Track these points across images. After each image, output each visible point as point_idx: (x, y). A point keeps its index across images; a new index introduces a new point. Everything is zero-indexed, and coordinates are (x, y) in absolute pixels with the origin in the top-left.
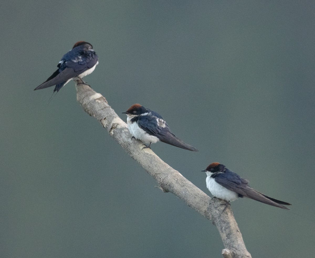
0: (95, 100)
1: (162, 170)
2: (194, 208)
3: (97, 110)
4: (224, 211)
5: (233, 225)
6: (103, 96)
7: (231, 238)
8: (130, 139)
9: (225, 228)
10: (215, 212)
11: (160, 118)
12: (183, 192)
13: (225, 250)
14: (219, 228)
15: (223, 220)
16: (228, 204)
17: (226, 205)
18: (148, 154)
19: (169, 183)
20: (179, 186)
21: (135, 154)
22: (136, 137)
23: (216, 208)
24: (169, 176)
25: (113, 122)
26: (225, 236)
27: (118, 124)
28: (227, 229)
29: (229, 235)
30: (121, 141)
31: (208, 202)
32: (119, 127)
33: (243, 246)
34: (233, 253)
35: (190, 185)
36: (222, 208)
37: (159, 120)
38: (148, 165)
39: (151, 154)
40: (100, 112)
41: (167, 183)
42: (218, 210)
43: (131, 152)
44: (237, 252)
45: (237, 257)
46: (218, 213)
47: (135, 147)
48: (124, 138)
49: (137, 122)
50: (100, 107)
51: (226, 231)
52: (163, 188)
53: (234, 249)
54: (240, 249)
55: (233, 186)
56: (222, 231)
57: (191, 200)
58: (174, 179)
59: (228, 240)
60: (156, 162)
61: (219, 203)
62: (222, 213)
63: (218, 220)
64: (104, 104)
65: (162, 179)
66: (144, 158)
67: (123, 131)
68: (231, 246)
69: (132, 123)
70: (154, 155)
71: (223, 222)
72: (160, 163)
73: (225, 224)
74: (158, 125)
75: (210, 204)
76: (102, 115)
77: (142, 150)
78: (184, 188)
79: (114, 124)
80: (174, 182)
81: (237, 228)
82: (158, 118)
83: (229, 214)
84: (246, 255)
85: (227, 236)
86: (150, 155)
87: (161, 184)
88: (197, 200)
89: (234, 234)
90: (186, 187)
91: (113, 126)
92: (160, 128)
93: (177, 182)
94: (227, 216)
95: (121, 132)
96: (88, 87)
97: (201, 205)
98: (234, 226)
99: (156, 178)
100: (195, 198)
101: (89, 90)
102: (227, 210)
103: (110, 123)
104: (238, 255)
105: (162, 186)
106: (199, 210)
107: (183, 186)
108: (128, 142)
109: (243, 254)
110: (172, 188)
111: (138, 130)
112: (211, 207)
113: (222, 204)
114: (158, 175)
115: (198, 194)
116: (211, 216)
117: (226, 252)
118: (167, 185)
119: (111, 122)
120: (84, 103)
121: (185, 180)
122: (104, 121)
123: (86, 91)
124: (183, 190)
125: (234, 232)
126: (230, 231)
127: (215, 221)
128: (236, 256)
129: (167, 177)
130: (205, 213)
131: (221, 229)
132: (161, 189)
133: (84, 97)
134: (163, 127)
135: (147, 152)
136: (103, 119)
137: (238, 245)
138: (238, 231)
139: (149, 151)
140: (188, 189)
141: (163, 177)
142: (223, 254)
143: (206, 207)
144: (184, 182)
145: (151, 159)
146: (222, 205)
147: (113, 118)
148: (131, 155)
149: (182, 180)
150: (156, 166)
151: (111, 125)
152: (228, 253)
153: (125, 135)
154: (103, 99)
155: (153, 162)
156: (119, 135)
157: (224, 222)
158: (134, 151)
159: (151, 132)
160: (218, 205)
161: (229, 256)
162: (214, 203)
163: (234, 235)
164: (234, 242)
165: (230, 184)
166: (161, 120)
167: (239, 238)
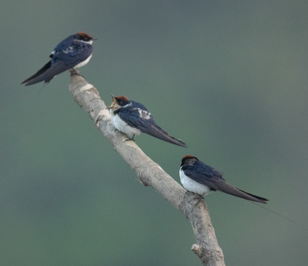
0: (85, 91)
1: (142, 163)
2: (170, 202)
3: (86, 101)
4: (196, 205)
5: (205, 219)
6: (94, 87)
7: (202, 232)
8: (114, 131)
9: (197, 222)
10: (188, 206)
11: (143, 110)
12: (160, 186)
13: (194, 245)
14: (192, 222)
15: (195, 214)
16: (202, 198)
17: (199, 199)
18: (129, 147)
19: (147, 177)
20: (157, 180)
21: (118, 147)
22: (119, 129)
23: (189, 202)
24: (147, 170)
25: (99, 114)
26: (197, 231)
27: (104, 116)
28: (199, 224)
29: (200, 230)
30: (106, 134)
31: (182, 196)
32: (104, 119)
33: (214, 241)
34: (202, 248)
35: (168, 178)
36: (195, 202)
37: (142, 111)
38: (129, 158)
39: (133, 146)
40: (88, 104)
41: (146, 177)
42: (191, 204)
43: (114, 145)
44: (207, 248)
45: (207, 252)
46: (191, 207)
47: (118, 139)
48: (108, 131)
49: (118, 114)
50: (89, 99)
51: (197, 225)
52: (142, 182)
53: (204, 244)
54: (210, 244)
55: (203, 179)
56: (194, 225)
57: (167, 194)
58: (153, 173)
59: (199, 234)
60: (137, 155)
61: (193, 197)
62: (194, 208)
63: (191, 214)
64: (93, 95)
65: (141, 172)
66: (126, 150)
67: (108, 123)
68: (202, 241)
69: (115, 115)
70: (136, 148)
71: (195, 216)
72: (140, 156)
73: (197, 219)
74: (141, 116)
75: (184, 197)
76: (90, 107)
77: (124, 143)
78: (161, 182)
79: (100, 116)
80: (152, 176)
81: (209, 222)
82: (141, 110)
83: (202, 208)
84: (216, 250)
85: (198, 231)
86: (132, 148)
87: (140, 177)
88: (173, 194)
89: (205, 228)
90: (163, 181)
91: (99, 119)
92: (143, 120)
93: (155, 176)
94: (200, 210)
95: (106, 124)
96: (81, 78)
97: (176, 200)
98: (206, 221)
99: (136, 171)
100: (171, 191)
101: (81, 81)
102: (200, 204)
103: (96, 115)
104: (208, 251)
105: (141, 179)
106: (174, 204)
107: (161, 179)
108: (112, 135)
109: (212, 249)
110: (150, 182)
111: (119, 122)
112: (185, 201)
113: (196, 197)
114: (138, 168)
115: (174, 188)
116: (184, 210)
117: (195, 247)
118: (145, 178)
119: (98, 114)
120: (75, 95)
121: (163, 174)
122: (92, 113)
123: (78, 83)
124: (160, 183)
125: (206, 226)
126: (202, 226)
127: (188, 216)
128: (205, 252)
129: (146, 171)
130: (179, 207)
131: (194, 223)
132: (141, 182)
133: (75, 89)
134: (147, 119)
135: (129, 145)
136: (91, 111)
137: (209, 240)
138: (209, 225)
139: (131, 144)
140: (165, 182)
141: (142, 170)
142: (192, 250)
143: (180, 201)
144: (162, 176)
145: (132, 152)
146: (195, 199)
147: (100, 110)
148: (115, 148)
149: (160, 173)
150: (136, 159)
151: (97, 117)
152: (197, 248)
153: (110, 127)
154: (94, 90)
155: (133, 155)
156: (103, 127)
157: (197, 216)
158: (116, 144)
159: (133, 124)
160: (191, 199)
161: (199, 251)
162: (188, 197)
163: (205, 230)
164: (204, 237)
165: (199, 177)
166: (144, 111)
167: (210, 233)
